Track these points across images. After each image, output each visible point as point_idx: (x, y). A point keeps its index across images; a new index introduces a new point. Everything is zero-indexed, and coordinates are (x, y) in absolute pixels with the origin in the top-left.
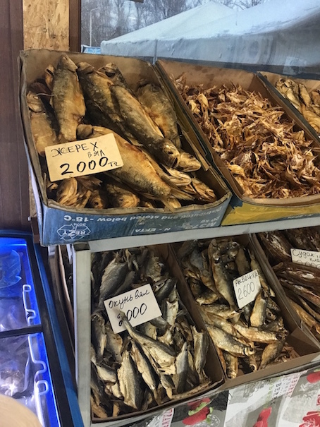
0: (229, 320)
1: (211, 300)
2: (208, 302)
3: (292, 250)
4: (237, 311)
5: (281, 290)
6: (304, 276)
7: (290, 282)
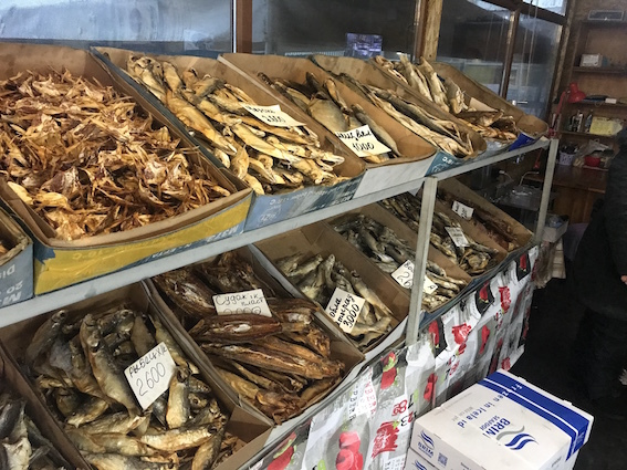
0: (132, 434)
1: (97, 413)
2: (90, 418)
3: (214, 298)
4: (142, 415)
5: (204, 361)
6: (237, 330)
7: (217, 345)
